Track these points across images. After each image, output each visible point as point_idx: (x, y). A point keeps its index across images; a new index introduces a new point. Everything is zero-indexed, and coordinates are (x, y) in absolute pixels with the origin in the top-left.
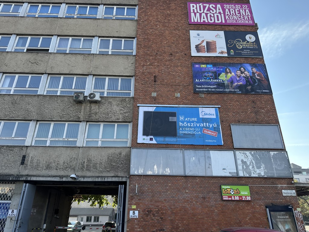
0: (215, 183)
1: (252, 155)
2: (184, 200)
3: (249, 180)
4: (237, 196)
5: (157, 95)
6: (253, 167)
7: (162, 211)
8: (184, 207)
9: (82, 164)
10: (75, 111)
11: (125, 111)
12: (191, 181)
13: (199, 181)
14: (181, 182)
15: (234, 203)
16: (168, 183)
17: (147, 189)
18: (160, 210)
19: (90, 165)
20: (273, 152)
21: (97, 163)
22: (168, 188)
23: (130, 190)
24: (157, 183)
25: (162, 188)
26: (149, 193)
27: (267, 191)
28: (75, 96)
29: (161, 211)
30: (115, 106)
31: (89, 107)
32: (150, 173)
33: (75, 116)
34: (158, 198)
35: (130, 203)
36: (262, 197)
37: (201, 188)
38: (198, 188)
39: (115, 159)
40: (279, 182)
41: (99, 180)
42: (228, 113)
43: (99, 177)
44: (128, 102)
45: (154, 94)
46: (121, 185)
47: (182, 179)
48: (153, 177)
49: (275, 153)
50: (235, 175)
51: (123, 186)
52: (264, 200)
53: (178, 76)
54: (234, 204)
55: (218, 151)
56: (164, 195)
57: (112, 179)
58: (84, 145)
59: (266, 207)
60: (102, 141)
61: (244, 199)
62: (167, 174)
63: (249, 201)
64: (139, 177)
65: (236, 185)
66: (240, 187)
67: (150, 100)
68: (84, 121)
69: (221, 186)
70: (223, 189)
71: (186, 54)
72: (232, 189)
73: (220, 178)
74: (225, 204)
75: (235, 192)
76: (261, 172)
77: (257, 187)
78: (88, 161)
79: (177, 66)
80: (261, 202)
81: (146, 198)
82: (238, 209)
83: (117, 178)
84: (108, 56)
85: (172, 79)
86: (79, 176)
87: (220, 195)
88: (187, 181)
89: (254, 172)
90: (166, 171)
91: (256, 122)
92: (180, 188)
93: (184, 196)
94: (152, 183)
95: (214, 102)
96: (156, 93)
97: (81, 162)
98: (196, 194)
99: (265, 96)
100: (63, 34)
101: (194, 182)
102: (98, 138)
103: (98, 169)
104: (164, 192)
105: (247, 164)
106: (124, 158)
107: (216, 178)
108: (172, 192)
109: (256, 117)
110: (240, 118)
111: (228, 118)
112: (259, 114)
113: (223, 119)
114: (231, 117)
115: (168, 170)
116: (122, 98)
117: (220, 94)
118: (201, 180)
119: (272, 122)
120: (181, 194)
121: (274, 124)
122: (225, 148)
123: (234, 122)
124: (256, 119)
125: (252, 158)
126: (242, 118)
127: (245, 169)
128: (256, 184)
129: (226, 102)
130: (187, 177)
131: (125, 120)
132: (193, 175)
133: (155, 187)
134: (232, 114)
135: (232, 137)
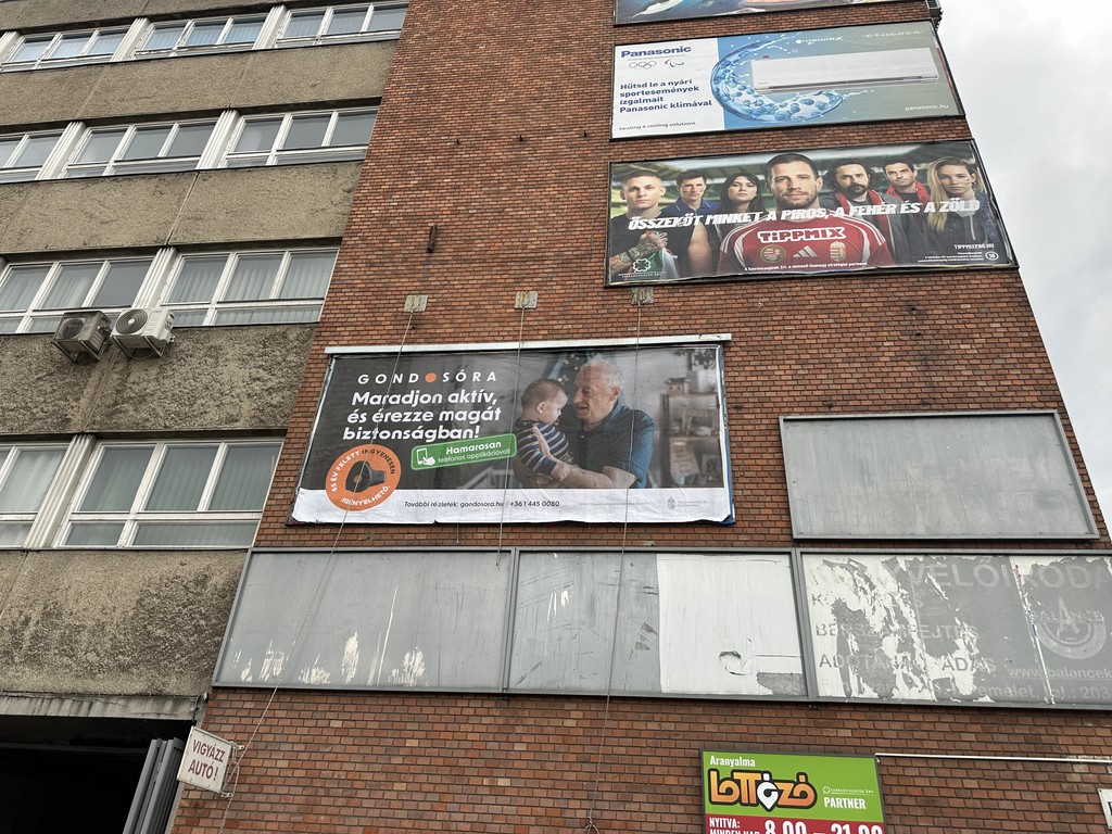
0: (671, 735)
1: (901, 578)
3: (880, 725)
4: (794, 822)
5: (431, 307)
6: (905, 645)
9: (14, 632)
10: (57, 394)
11: (269, 385)
12: (531, 722)
13: (582, 723)
14: (477, 728)
16: (403, 734)
17: (285, 764)
19: (46, 638)
20: (1032, 561)
21: (84, 627)
22: (399, 760)
24: (343, 733)
25: (368, 759)
26: (293, 790)
27: (994, 794)
28: (66, 328)
30: (233, 365)
31: (121, 373)
32: (315, 677)
33: (52, 414)
34: (336, 820)
37: (586, 767)
38: (567, 767)
39: (171, 607)
40: (1081, 740)
41: (66, 709)
42: (769, 368)
43: (70, 694)
44: (296, 343)
45: (416, 303)
46: (162, 742)
47: (484, 711)
48: (331, 699)
49: (1045, 562)
50: (793, 691)
51: (171, 743)
53: (540, 223)
55: (702, 557)
56: (371, 803)
57: (126, 707)
58: (55, 547)
60: (142, 526)
62: (409, 683)
64: (259, 697)
65: (794, 752)
66: (815, 766)
67: (391, 327)
68: (82, 434)
69: (700, 758)
70: (714, 774)
71: (587, 135)
72: (766, 777)
73: (700, 710)
75: (786, 794)
76: (957, 674)
77: (931, 764)
78: (47, 615)
79: (542, 184)
81: (267, 817)
83: (151, 702)
85: (511, 235)
88: (512, 721)
89: (911, 674)
90: (401, 668)
91: (924, 404)
92: (467, 762)
93: (483, 809)
94: (319, 731)
95: (705, 321)
96: (426, 296)
97: (13, 622)
98: (550, 803)
99: (975, 281)
100: (103, 115)
101: (551, 730)
102: (127, 508)
103: (81, 654)
104: (373, 786)
105: (869, 628)
106: (214, 602)
107: (681, 710)
108: (417, 787)
109: (926, 379)
110: (834, 387)
111: (768, 389)
112: (943, 363)
113: (744, 395)
114: (788, 383)
115: (417, 663)
116: (269, 332)
117: (735, 282)
118: (589, 715)
119: (1022, 399)
120: (464, 799)
121: (1028, 408)
122: (741, 537)
123: (802, 410)
124: (924, 390)
125: (901, 591)
126: (844, 387)
127: (860, 653)
128: (926, 745)
129: (763, 319)
130: (513, 704)
131: (262, 421)
132: (551, 687)
133: (327, 757)
134: (791, 372)
135: (786, 482)
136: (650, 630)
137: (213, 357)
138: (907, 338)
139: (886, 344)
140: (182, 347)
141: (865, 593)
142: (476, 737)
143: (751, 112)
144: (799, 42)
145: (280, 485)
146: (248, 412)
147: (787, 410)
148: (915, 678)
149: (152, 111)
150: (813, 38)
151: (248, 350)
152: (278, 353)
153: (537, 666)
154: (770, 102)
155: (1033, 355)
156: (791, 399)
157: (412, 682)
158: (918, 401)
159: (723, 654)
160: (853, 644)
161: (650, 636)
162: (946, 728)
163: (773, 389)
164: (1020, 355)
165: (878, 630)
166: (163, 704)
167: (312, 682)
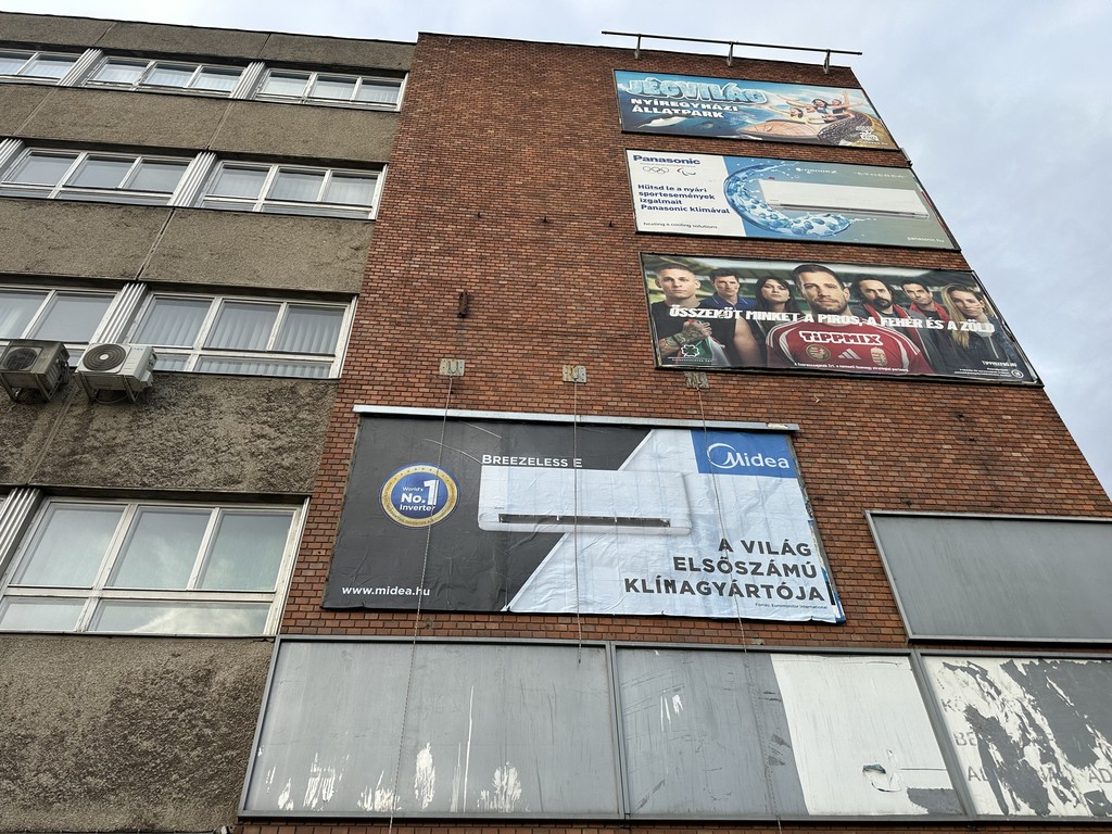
1: (1023, 682)
5: (469, 372)
6: (1047, 756)
11: (278, 443)
21: (34, 738)
28: (11, 357)
30: (230, 419)
31: (80, 417)
32: (381, 801)
39: (161, 710)
44: (308, 400)
45: (450, 367)
50: (952, 812)
53: (578, 301)
55: (820, 658)
62: (505, 807)
68: (25, 487)
71: (611, 225)
76: (1105, 786)
89: (1061, 788)
90: (492, 790)
91: (995, 506)
95: (765, 411)
96: (463, 361)
99: (1010, 394)
100: (49, 137)
106: (222, 705)
109: (990, 483)
110: (907, 484)
111: (844, 482)
112: (1001, 468)
113: (822, 487)
114: (863, 478)
115: (511, 782)
116: (273, 385)
117: (788, 375)
119: (1080, 508)
121: (1089, 516)
122: (854, 637)
123: (883, 505)
124: (991, 493)
125: (1028, 696)
126: (917, 485)
127: (1003, 765)
129: (823, 413)
131: (271, 484)
132: (681, 811)
134: (864, 467)
135: (887, 580)
136: (782, 742)
137: (203, 408)
138: (962, 442)
139: (944, 446)
140: (161, 394)
141: (994, 699)
143: (768, 224)
144: (798, 169)
145: (307, 559)
146: (253, 473)
147: (868, 505)
148: (1066, 791)
149: (113, 140)
150: (811, 169)
151: (248, 403)
152: (287, 409)
153: (659, 786)
154: (784, 217)
155: (1078, 467)
156: (869, 494)
157: (508, 806)
158: (989, 504)
159: (867, 769)
160: (997, 756)
161: (783, 748)
163: (849, 482)
164: (1067, 466)
165: (1015, 739)
167: (377, 808)
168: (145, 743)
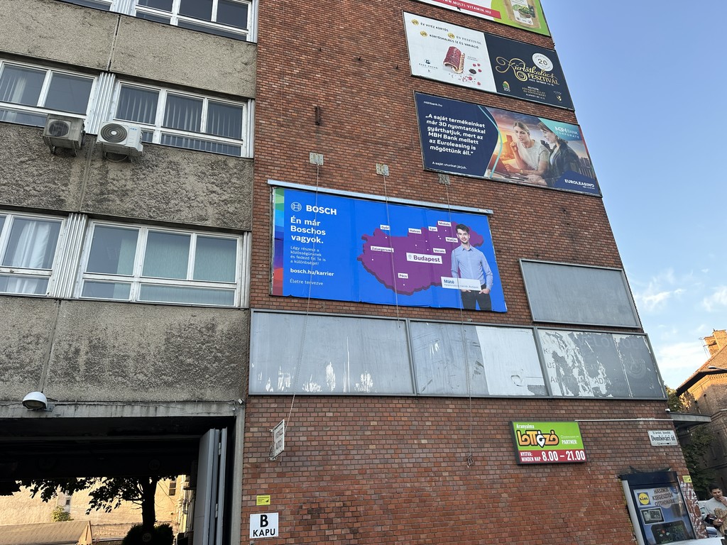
0: (495, 415)
1: (576, 341)
2: (416, 470)
3: (575, 408)
4: (552, 451)
5: (327, 163)
6: (581, 373)
7: (354, 509)
8: (418, 490)
9: (66, 359)
10: (45, 177)
11: (224, 197)
12: (431, 410)
13: (455, 411)
14: (405, 414)
15: (546, 470)
16: (368, 419)
17: (305, 438)
18: (348, 503)
19: (99, 363)
20: (619, 336)
21: (128, 357)
22: (369, 433)
23: (250, 445)
24: (334, 419)
26: (313, 453)
27: (616, 435)
28: (52, 126)
29: (351, 509)
30: (192, 179)
31: (99, 169)
32: (312, 388)
33: (46, 193)
34: (342, 468)
35: (248, 487)
36: (609, 451)
37: (461, 432)
38: (452, 432)
39: (192, 344)
40: (641, 412)
41: (138, 412)
42: (510, 232)
43: (136, 402)
44: (235, 170)
45: (316, 159)
46: (218, 430)
47: (407, 405)
48: (324, 401)
49: (624, 337)
50: (542, 394)
51: (224, 431)
52: (613, 459)
53: (382, 121)
54: (547, 475)
55: (496, 328)
56: (359, 457)
57: (183, 409)
58: (78, 295)
59: (622, 477)
60: (144, 285)
61: (571, 457)
62: (366, 391)
63: (581, 463)
64: (279, 400)
65: (545, 421)
66: (559, 427)
67: (304, 173)
68: (78, 213)
69: (511, 425)
70: (519, 432)
71: (397, 68)
73: (505, 403)
74: (526, 475)
75: (548, 439)
76: (600, 385)
77: (594, 423)
78: (93, 348)
79: (377, 95)
80: (607, 465)
81: (302, 469)
82: (557, 488)
83: (201, 405)
84: (168, 30)
85: (365, 124)
86: (54, 401)
87: (510, 449)
88: (422, 410)
89: (584, 385)
90: (360, 383)
91: (574, 259)
92: (404, 432)
93: (417, 455)
94: (320, 419)
95: (476, 200)
96: (322, 155)
97: (65, 352)
98: (448, 450)
99: (587, 200)
101: (441, 414)
102: (130, 273)
103: (131, 375)
104: (358, 447)
105: (567, 365)
106: (224, 342)
107: (498, 403)
108: (382, 447)
109: (573, 247)
110: (538, 246)
111: (510, 243)
112: (579, 240)
113: (501, 244)
114: (518, 241)
115: (369, 379)
116: (213, 158)
118: (458, 406)
119: (609, 262)
120: (406, 451)
121: (611, 267)
122: (510, 319)
123: (528, 256)
124: (573, 253)
125: (577, 348)
126: (542, 246)
127: (565, 376)
128: (592, 416)
129: (503, 204)
130: (421, 401)
131: (225, 223)
132: (439, 393)
133: (329, 433)
134: (519, 235)
135: (525, 293)
136: (480, 364)
137: (174, 170)
138: (564, 225)
139: (556, 227)
141: (564, 349)
142: (406, 419)
145: (257, 269)
146: (213, 214)
148: (586, 387)
151: (201, 169)
152: (224, 176)
153: (430, 382)
155: (610, 241)
156: (521, 250)
157: (368, 390)
158: (571, 258)
159: (512, 376)
160: (562, 372)
161: (480, 367)
162: (597, 408)
163: (512, 243)
164: (607, 241)
165: (570, 365)
166: (210, 407)
167: (311, 391)
168: (188, 360)
